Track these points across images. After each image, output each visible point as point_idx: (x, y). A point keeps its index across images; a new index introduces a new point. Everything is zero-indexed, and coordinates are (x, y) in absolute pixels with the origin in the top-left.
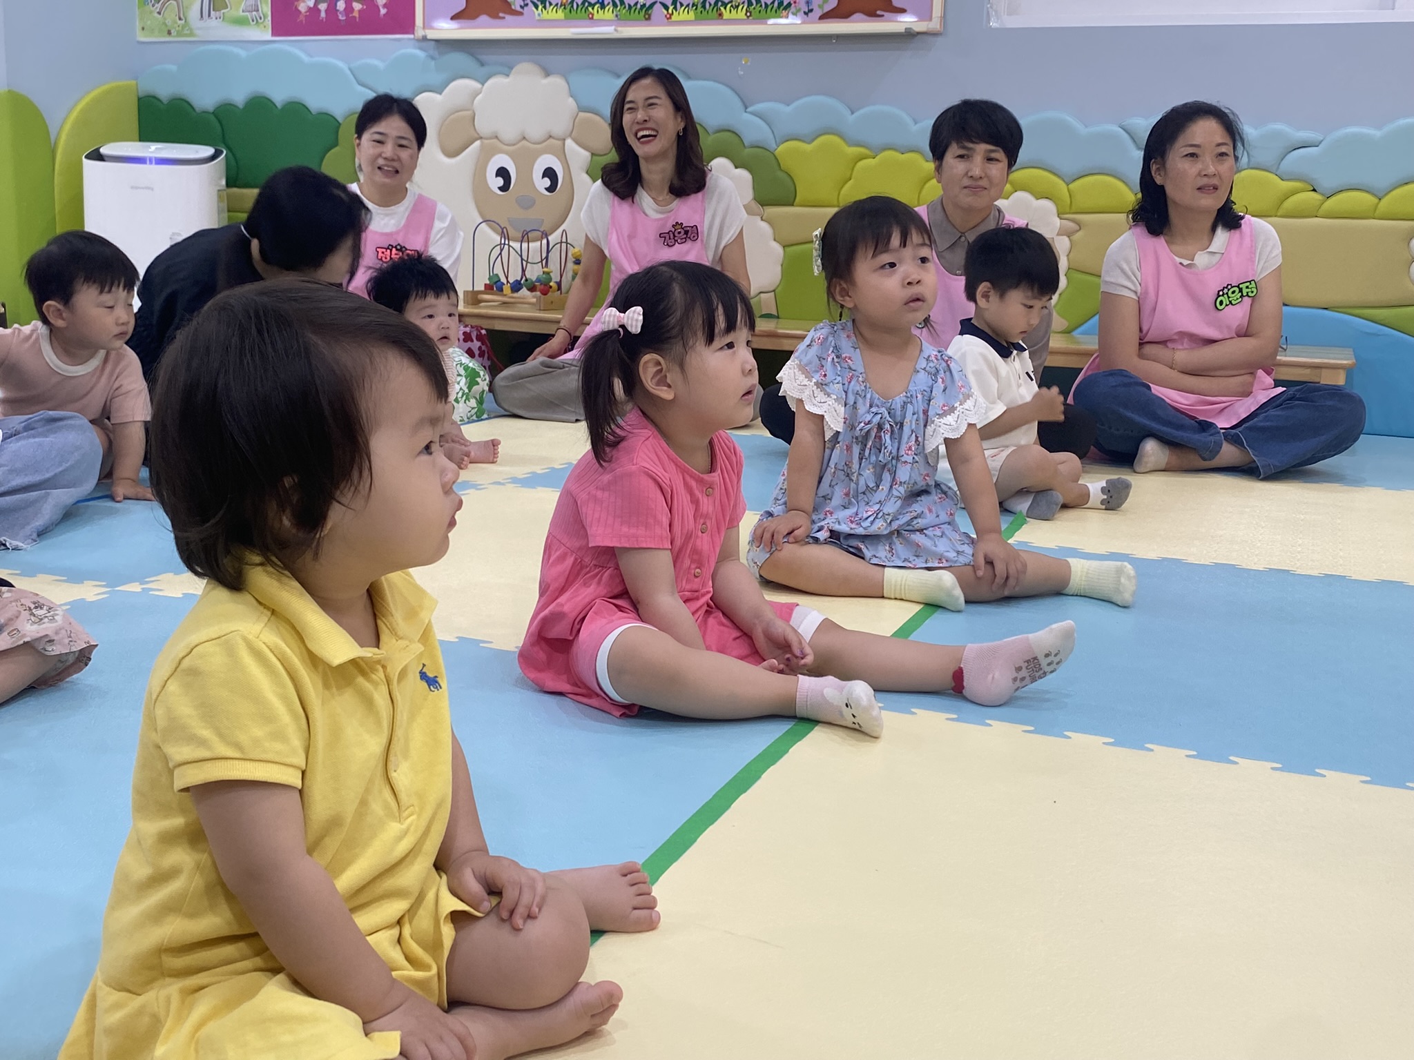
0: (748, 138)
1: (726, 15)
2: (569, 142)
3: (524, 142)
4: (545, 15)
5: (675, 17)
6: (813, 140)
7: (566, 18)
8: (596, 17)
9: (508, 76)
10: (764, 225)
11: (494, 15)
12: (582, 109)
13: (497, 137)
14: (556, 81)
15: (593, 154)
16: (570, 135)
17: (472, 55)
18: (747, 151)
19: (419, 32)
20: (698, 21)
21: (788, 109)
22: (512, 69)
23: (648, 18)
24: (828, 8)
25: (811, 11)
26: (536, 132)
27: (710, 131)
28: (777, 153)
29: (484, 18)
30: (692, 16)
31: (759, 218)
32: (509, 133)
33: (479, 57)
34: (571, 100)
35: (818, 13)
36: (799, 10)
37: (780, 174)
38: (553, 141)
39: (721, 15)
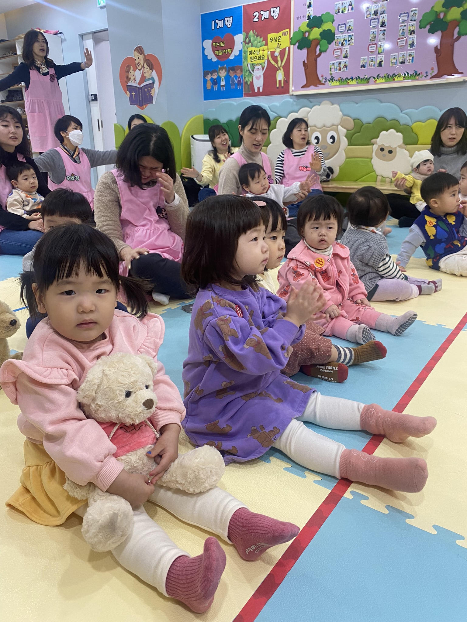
0: (402, 122)
1: (396, 79)
2: (339, 127)
3: (324, 127)
4: (333, 84)
5: (377, 82)
6: (426, 121)
7: (340, 85)
8: (350, 83)
9: (319, 105)
10: (406, 152)
11: (316, 86)
12: (344, 115)
13: (315, 126)
14: (336, 106)
15: (347, 130)
16: (340, 124)
17: (307, 99)
18: (402, 127)
19: (291, 93)
20: (386, 82)
21: (417, 111)
22: (320, 103)
23: (368, 82)
24: (434, 74)
25: (427, 76)
26: (328, 124)
27: (388, 120)
28: (412, 127)
29: (312, 87)
30: (384, 81)
31: (404, 149)
32: (319, 125)
33: (310, 100)
34: (340, 113)
35: (430, 76)
36: (423, 76)
37: (413, 134)
38: (334, 127)
39: (394, 80)
